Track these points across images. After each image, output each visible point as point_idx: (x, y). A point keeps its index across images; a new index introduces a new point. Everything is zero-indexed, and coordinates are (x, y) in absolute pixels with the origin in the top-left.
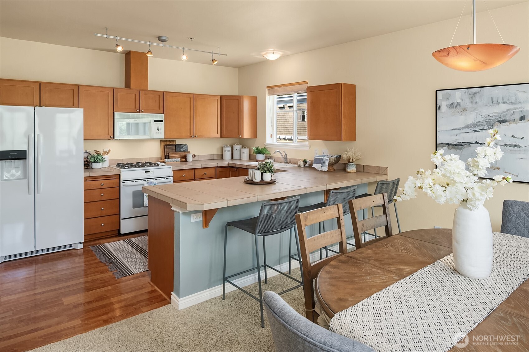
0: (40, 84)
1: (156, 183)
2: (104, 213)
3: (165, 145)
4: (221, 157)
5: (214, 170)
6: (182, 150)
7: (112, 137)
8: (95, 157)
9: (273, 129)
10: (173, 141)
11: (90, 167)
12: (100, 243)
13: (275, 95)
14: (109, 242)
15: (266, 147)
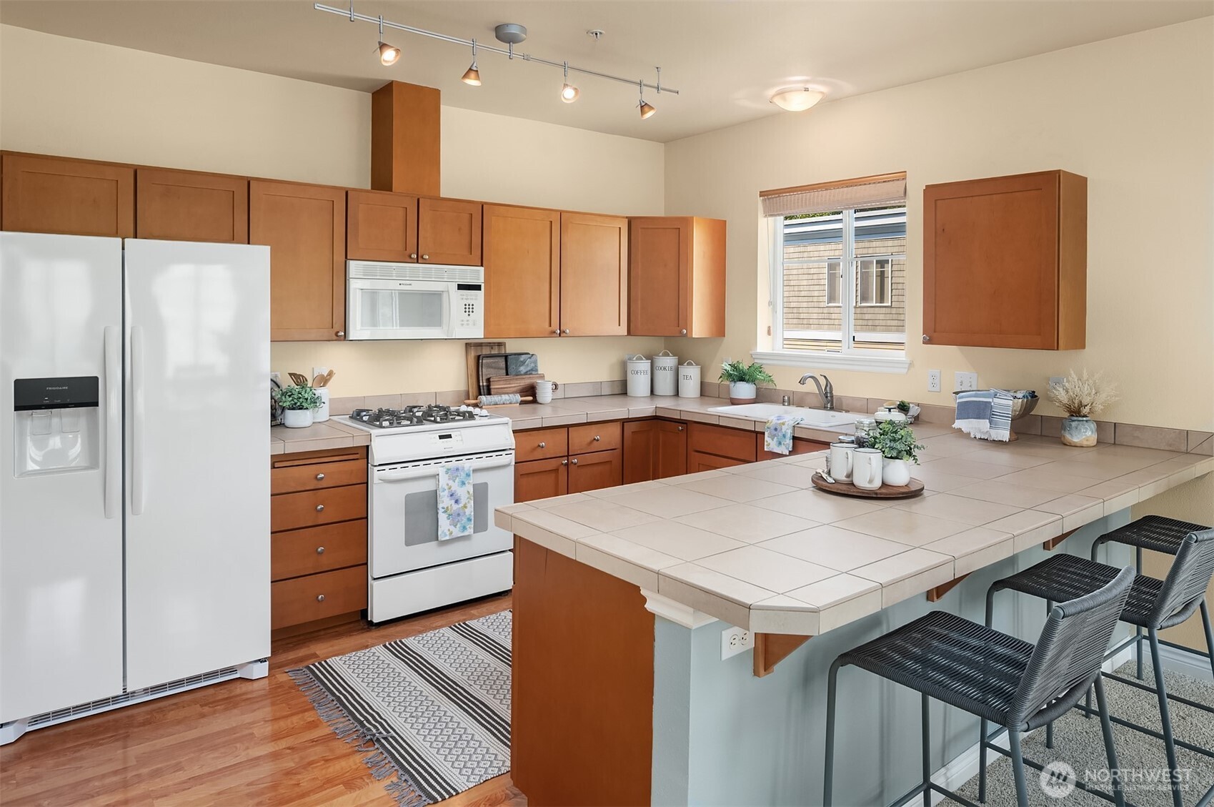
0: (136, 171)
1: (471, 469)
2: (326, 562)
3: (478, 357)
4: (623, 389)
5: (619, 427)
6: (523, 369)
7: (343, 334)
8: (293, 391)
9: (774, 311)
10: (500, 344)
11: (278, 422)
12: (315, 656)
13: (779, 215)
14: (343, 654)
15: (756, 361)
